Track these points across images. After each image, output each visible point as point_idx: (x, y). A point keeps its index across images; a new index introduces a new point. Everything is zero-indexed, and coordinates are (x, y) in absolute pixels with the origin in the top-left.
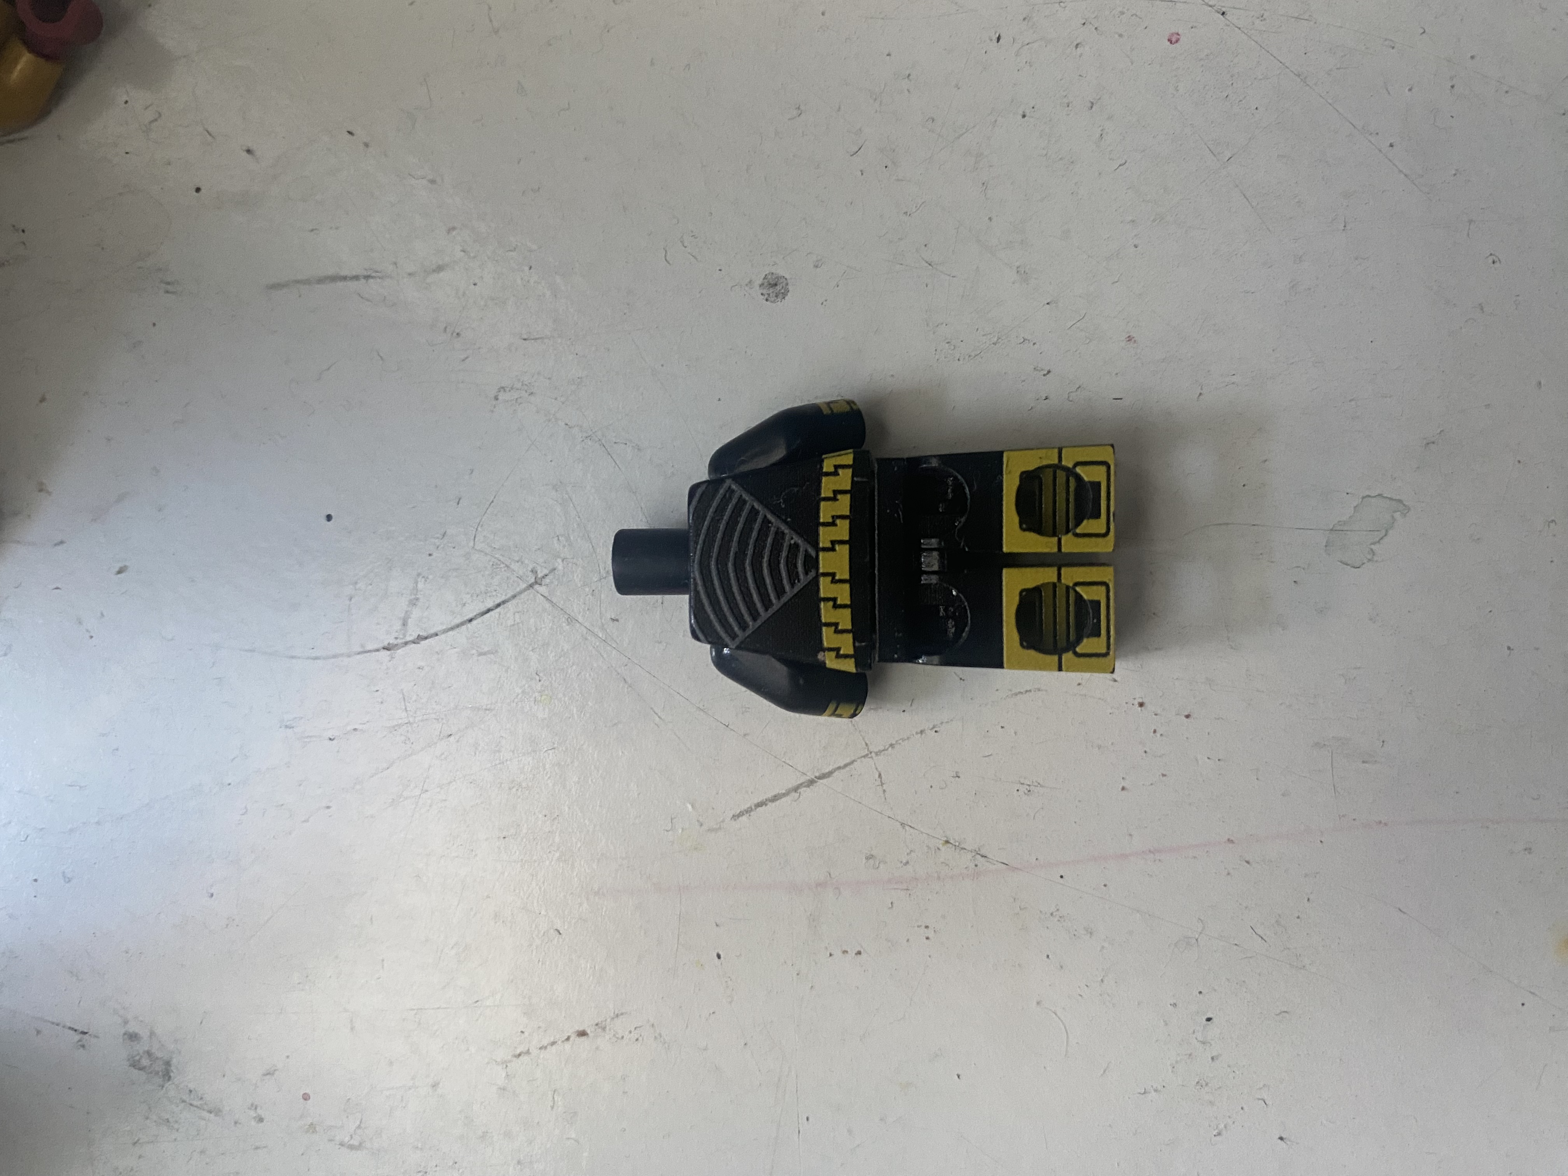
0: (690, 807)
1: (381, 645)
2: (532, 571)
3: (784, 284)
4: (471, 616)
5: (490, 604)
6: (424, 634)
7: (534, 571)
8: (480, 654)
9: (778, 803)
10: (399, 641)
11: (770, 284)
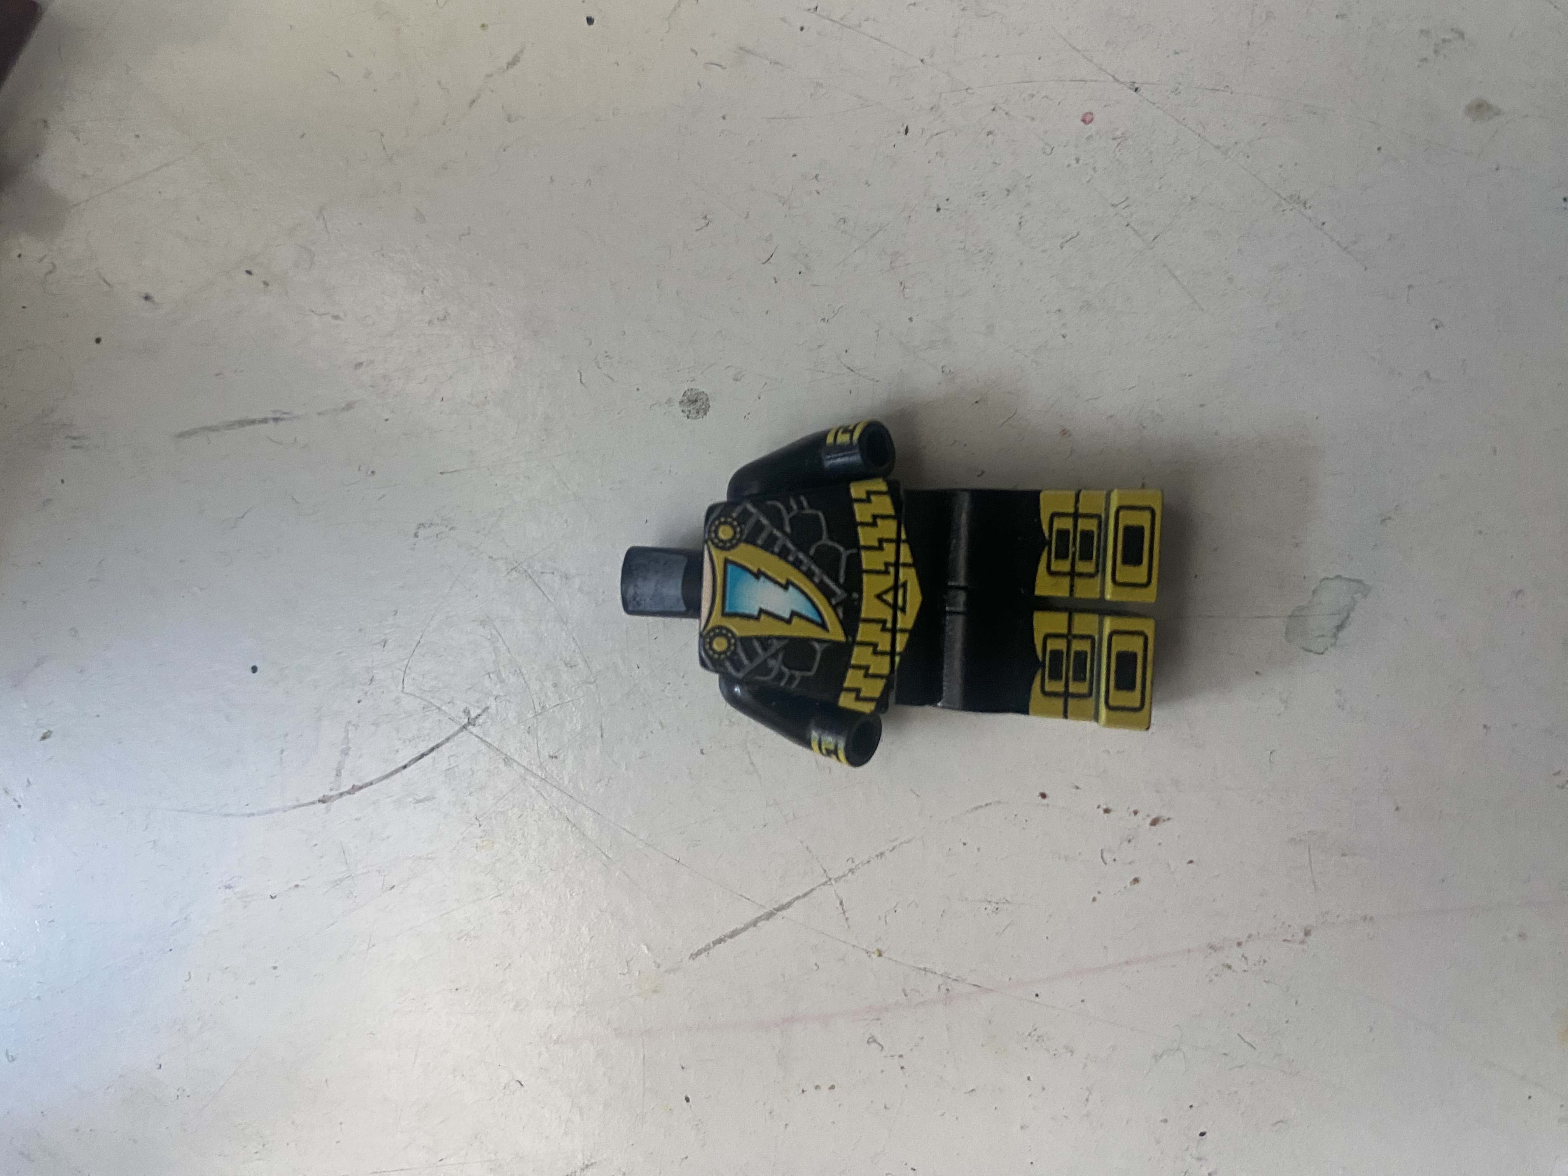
0: (644, 948)
1: (316, 798)
2: (464, 712)
3: (704, 399)
4: (404, 763)
5: (423, 750)
6: (360, 784)
7: (467, 712)
8: (418, 802)
9: (737, 938)
10: (334, 793)
11: (690, 401)
